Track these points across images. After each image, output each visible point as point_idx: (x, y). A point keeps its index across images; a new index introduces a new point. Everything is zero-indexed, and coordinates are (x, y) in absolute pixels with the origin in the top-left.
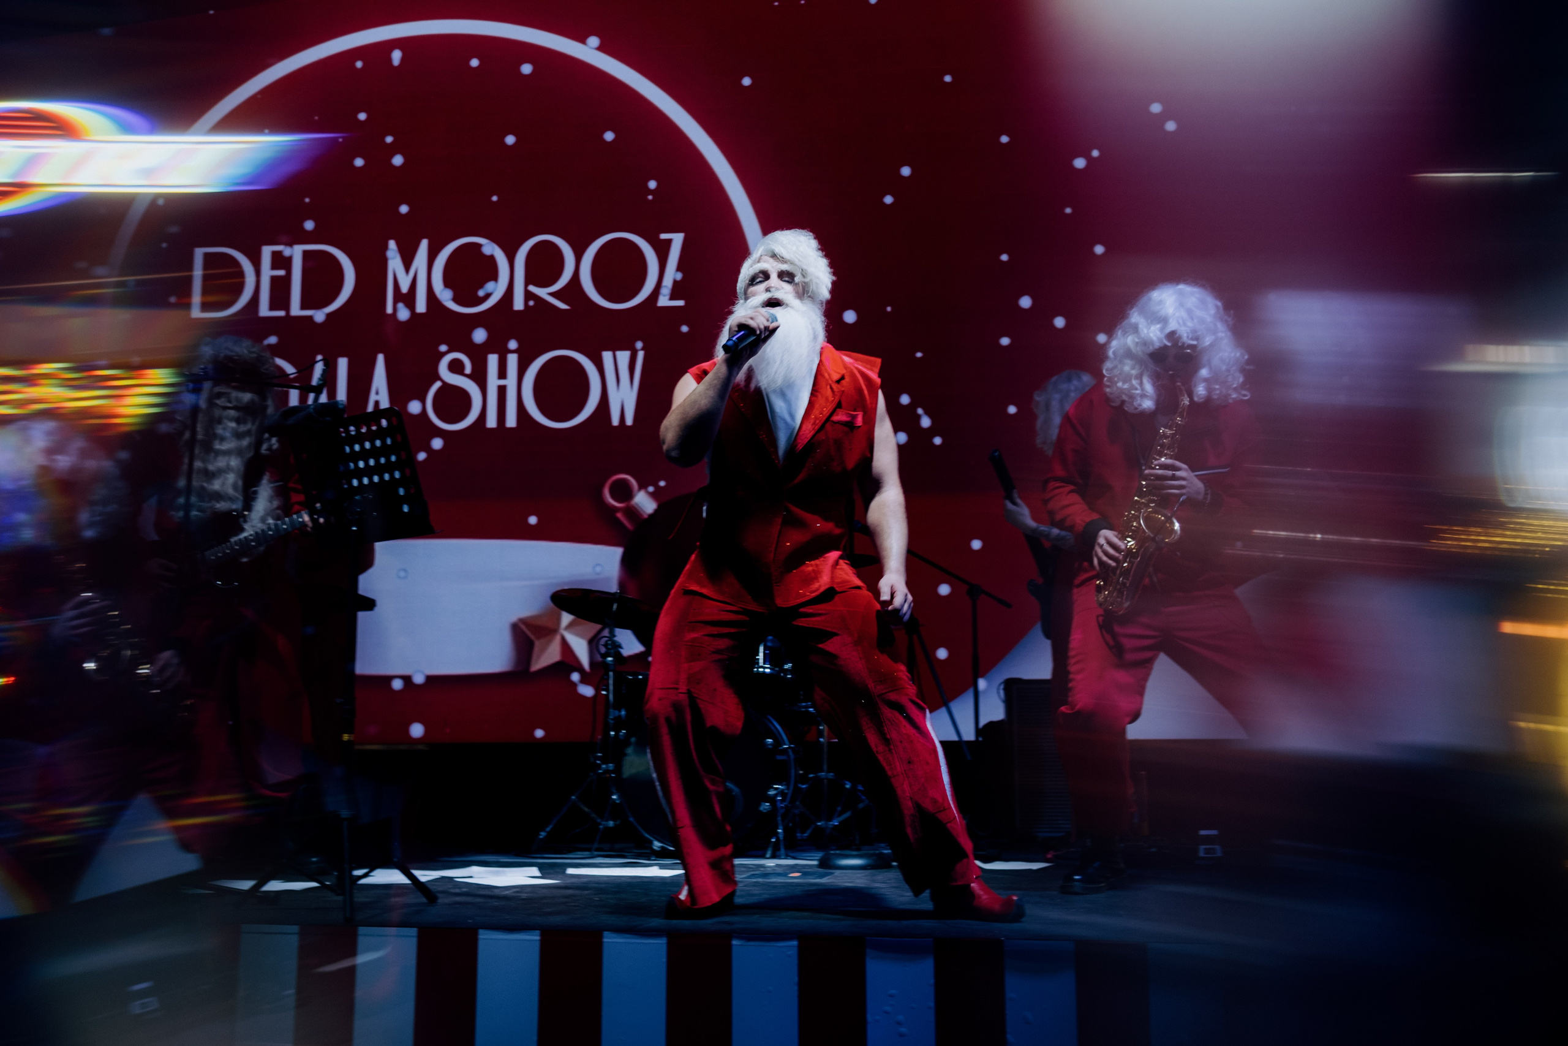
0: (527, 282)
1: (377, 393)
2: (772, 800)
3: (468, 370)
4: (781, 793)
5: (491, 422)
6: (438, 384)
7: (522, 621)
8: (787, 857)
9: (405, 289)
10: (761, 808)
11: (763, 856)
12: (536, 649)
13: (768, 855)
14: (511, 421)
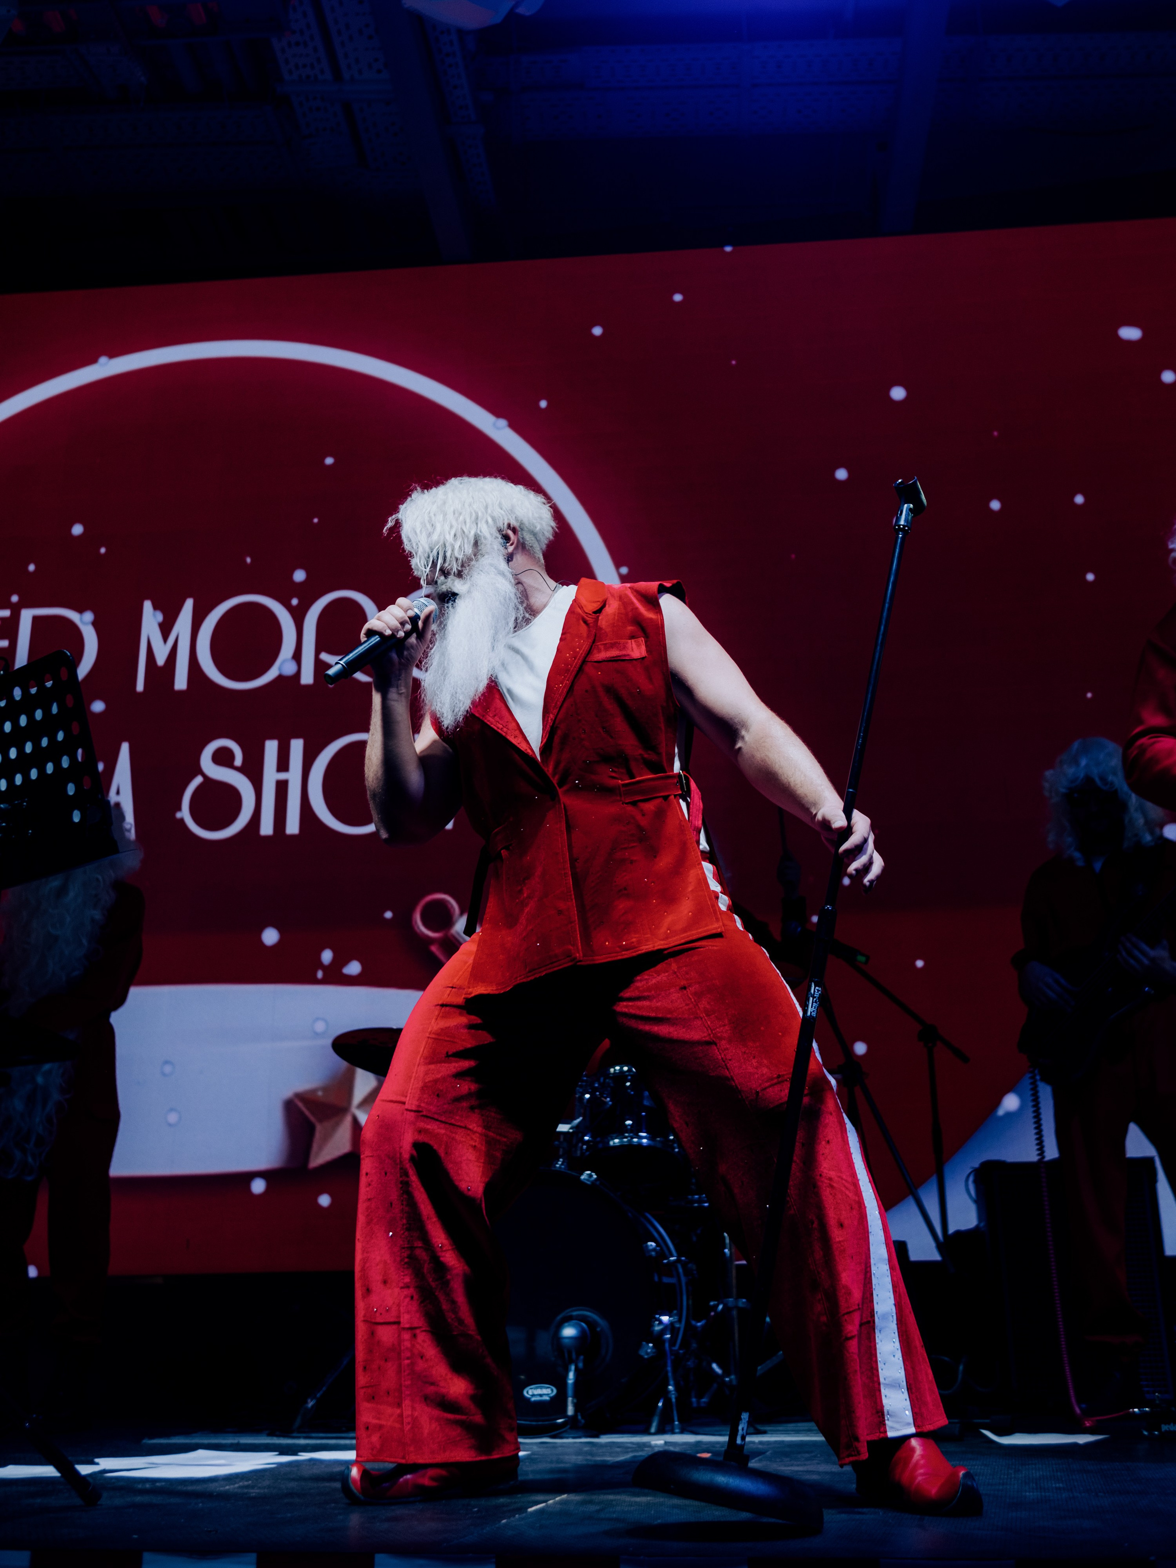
0: (320, 647)
1: (118, 793)
2: (658, 1340)
3: (238, 761)
4: (671, 1327)
5: (267, 828)
6: (199, 780)
7: (299, 1096)
8: (682, 1432)
9: (161, 660)
10: (642, 1353)
11: (646, 1432)
12: (318, 1135)
13: (653, 1430)
14: (293, 827)
